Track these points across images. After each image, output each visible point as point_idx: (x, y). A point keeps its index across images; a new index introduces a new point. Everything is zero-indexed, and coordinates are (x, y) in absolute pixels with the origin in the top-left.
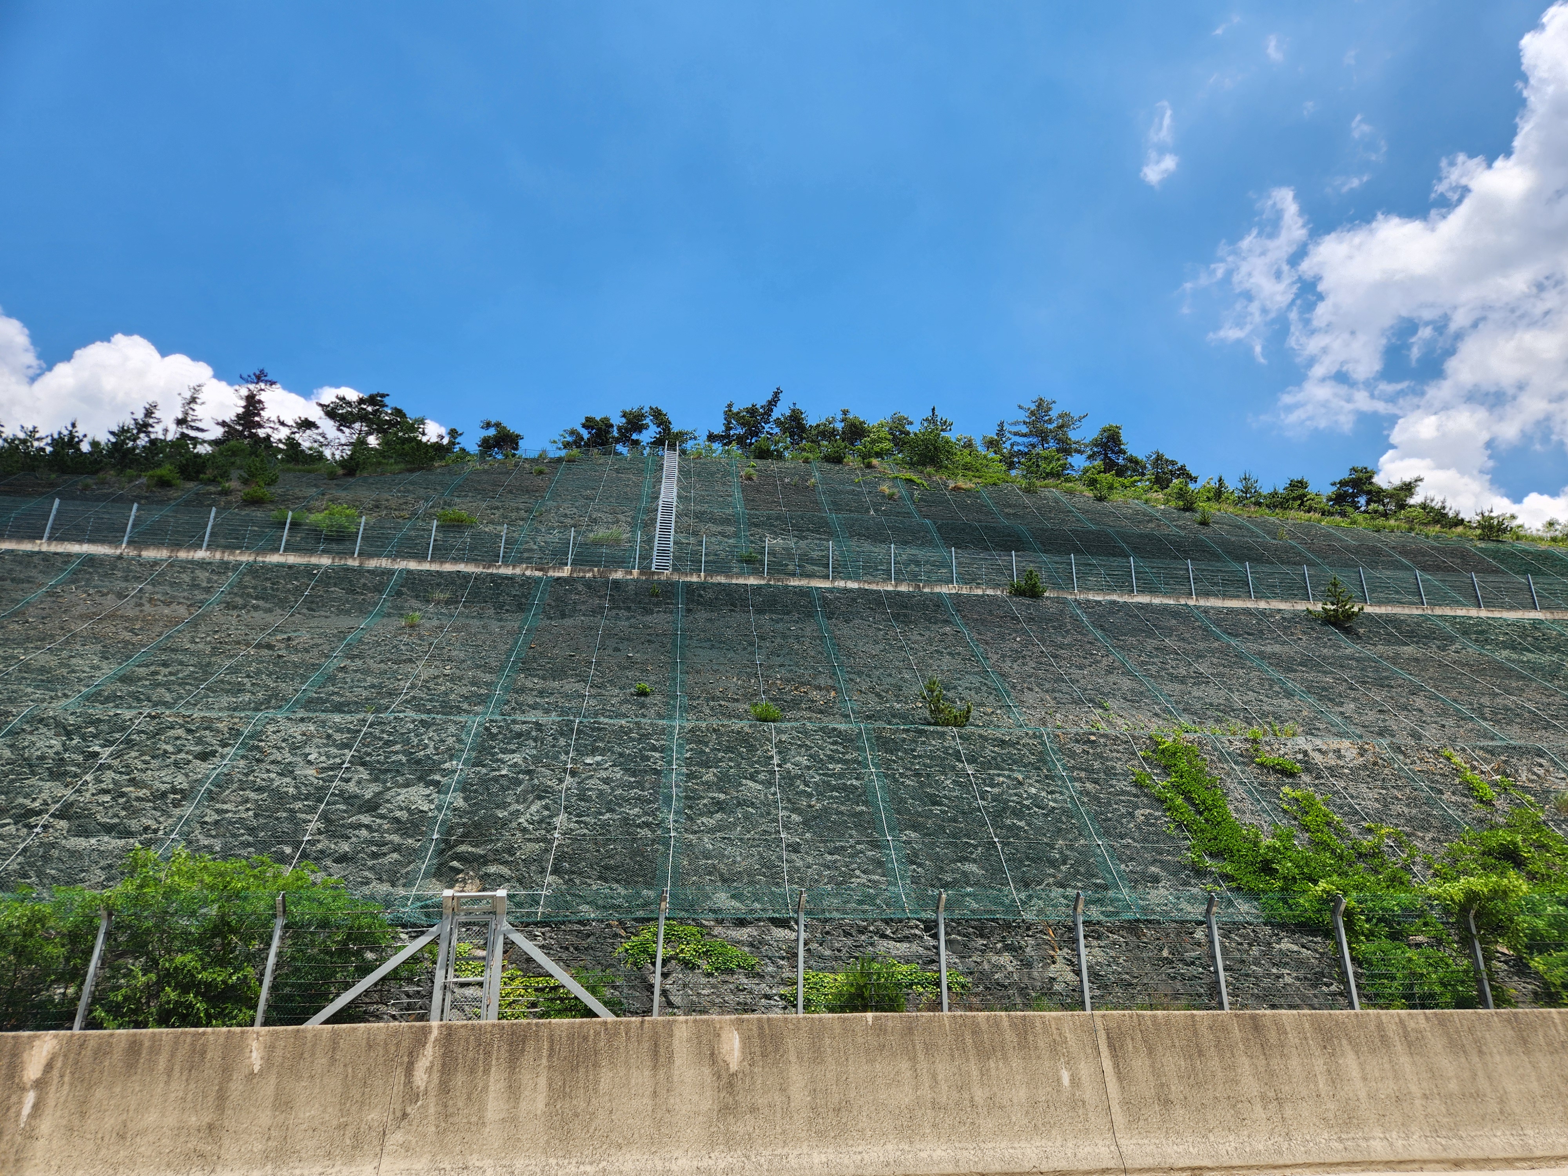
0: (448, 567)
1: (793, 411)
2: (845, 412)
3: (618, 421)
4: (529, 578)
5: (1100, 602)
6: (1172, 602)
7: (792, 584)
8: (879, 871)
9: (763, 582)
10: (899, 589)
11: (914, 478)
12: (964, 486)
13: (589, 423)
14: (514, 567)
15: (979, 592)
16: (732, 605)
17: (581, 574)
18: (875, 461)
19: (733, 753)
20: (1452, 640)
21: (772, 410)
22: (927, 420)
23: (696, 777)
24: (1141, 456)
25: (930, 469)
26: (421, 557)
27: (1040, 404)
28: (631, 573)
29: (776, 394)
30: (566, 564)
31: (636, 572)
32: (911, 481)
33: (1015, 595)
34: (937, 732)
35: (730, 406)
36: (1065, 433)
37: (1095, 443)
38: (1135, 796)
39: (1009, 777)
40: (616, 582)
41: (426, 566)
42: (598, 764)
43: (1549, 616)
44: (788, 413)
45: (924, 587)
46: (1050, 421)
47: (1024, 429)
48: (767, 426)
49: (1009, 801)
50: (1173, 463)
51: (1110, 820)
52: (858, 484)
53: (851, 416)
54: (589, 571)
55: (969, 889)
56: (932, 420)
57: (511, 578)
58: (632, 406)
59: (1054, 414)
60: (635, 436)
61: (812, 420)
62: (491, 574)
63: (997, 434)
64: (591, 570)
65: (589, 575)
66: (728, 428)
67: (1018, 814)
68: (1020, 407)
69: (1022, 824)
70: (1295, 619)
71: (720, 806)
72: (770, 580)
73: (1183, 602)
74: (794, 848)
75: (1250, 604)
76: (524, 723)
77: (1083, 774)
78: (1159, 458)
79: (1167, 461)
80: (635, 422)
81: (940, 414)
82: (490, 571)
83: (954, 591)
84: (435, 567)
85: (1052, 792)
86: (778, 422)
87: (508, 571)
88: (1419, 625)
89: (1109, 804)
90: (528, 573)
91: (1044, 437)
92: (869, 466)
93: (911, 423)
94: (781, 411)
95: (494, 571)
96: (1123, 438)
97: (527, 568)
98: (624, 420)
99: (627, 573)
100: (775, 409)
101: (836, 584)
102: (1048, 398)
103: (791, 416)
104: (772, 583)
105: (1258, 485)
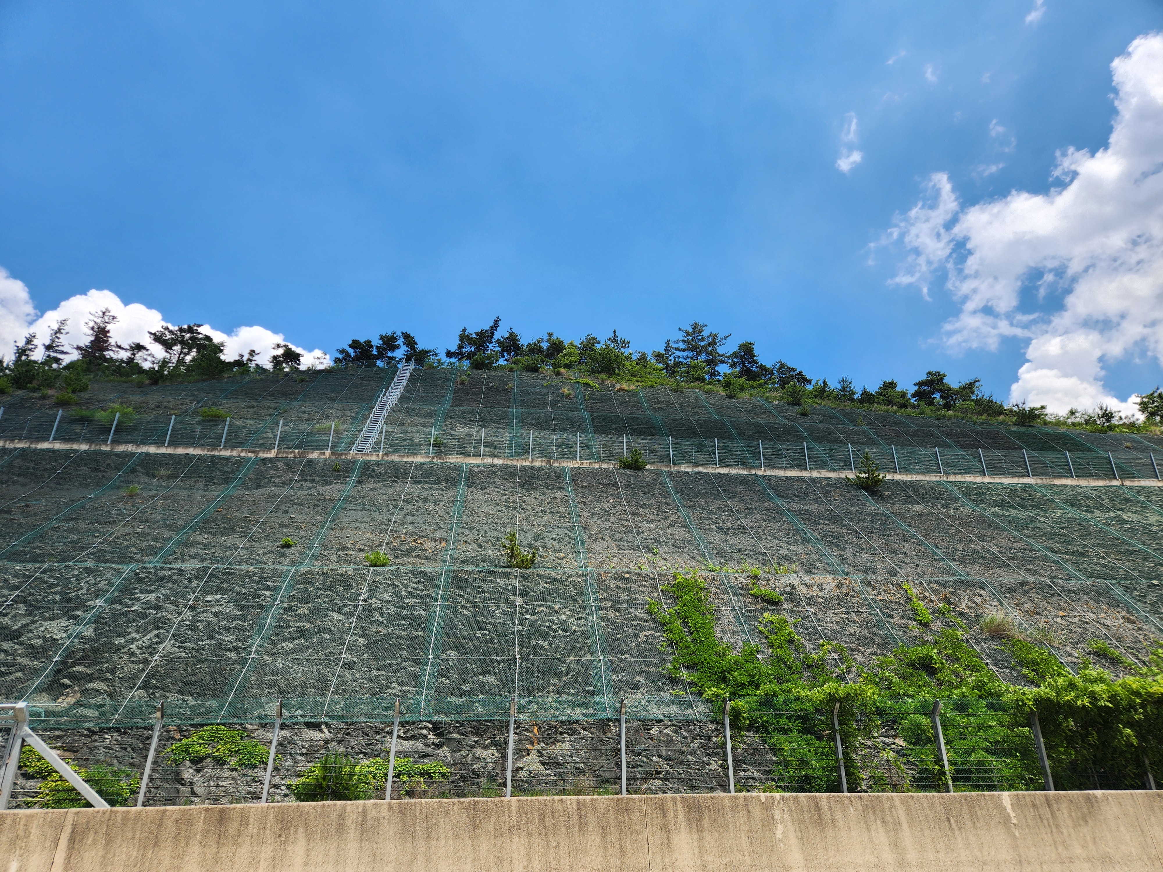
0: (180, 451)
1: (510, 334)
2: (550, 335)
3: (376, 342)
4: (242, 458)
5: (688, 473)
6: (745, 473)
7: (451, 461)
8: (413, 683)
9: (428, 460)
10: (534, 464)
11: (590, 382)
12: (626, 388)
13: (355, 344)
14: (232, 450)
15: (597, 466)
16: (396, 477)
17: (285, 455)
18: (563, 370)
19: (331, 590)
20: (955, 500)
21: (493, 334)
22: (610, 339)
23: (293, 611)
24: (769, 366)
25: (603, 376)
26: (160, 443)
27: (695, 326)
28: (324, 454)
29: (497, 322)
30: (274, 448)
31: (328, 453)
32: (587, 384)
33: (624, 468)
34: (504, 573)
35: (464, 330)
36: (714, 349)
37: (735, 355)
38: (646, 621)
39: (549, 607)
40: (310, 461)
41: (163, 450)
42: (218, 601)
43: (1039, 481)
44: (506, 335)
45: (554, 462)
46: (703, 340)
47: (682, 346)
48: (490, 346)
49: (541, 626)
50: (794, 370)
51: (618, 640)
52: (546, 388)
53: (554, 337)
54: (291, 452)
55: (481, 696)
56: (614, 340)
57: (227, 459)
58: (388, 331)
59: (705, 334)
60: (390, 354)
61: (524, 341)
62: (213, 456)
63: (665, 350)
64: (293, 452)
65: (291, 456)
66: (460, 347)
67: (544, 636)
68: (680, 329)
69: (545, 644)
70: (837, 484)
71: (302, 633)
72: (433, 458)
73: (753, 472)
74: (349, 666)
75: (805, 474)
76: (171, 569)
77: (609, 604)
78: (782, 366)
79: (789, 368)
80: (389, 342)
81: (620, 335)
82: (213, 453)
83: (576, 466)
84: (170, 451)
85: (579, 619)
86: (498, 341)
87: (227, 453)
88: (933, 488)
89: (622, 627)
90: (243, 455)
91: (697, 350)
92: (558, 374)
93: (599, 342)
94: (501, 334)
95: (216, 453)
96: (756, 352)
97: (242, 451)
98: (381, 342)
99: (321, 454)
100: (496, 333)
101: (485, 460)
102: (701, 322)
103: (508, 338)
104: (435, 460)
105: (852, 385)
